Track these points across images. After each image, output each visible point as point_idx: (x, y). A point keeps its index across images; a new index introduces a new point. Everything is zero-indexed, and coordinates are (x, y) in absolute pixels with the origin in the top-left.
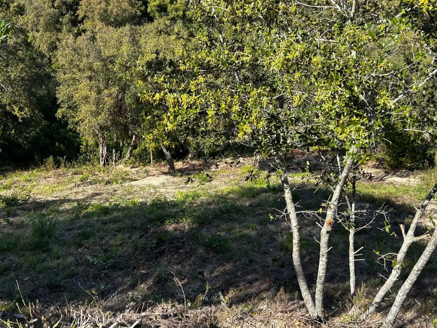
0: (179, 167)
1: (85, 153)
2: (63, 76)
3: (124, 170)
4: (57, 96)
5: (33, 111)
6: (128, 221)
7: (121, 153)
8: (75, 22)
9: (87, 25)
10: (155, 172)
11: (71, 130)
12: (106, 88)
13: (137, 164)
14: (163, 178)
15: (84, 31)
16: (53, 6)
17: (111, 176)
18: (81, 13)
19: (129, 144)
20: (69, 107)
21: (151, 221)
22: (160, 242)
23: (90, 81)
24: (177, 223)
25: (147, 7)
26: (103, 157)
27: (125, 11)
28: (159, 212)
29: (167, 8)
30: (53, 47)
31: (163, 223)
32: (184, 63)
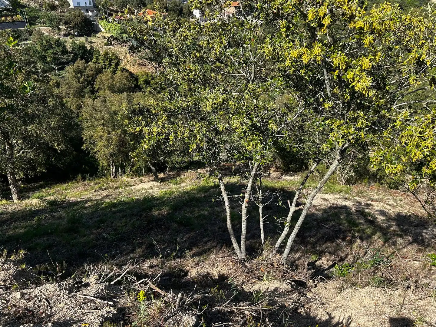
0: (161, 177)
1: (102, 171)
2: (86, 124)
3: (127, 180)
4: (83, 136)
5: (66, 146)
6: (129, 211)
7: (124, 170)
8: (93, 92)
9: (101, 93)
10: (146, 180)
11: (92, 157)
12: (113, 131)
13: (135, 176)
14: (151, 184)
15: (99, 97)
16: (79, 82)
17: (118, 184)
18: (96, 86)
19: (129, 164)
20: (91, 143)
21: (143, 210)
22: (150, 222)
23: (103, 126)
24: (160, 210)
25: (138, 82)
26: (113, 173)
27: (124, 84)
28: (148, 204)
29: (150, 82)
30: (79, 107)
31: (151, 210)
32: (154, 109)
